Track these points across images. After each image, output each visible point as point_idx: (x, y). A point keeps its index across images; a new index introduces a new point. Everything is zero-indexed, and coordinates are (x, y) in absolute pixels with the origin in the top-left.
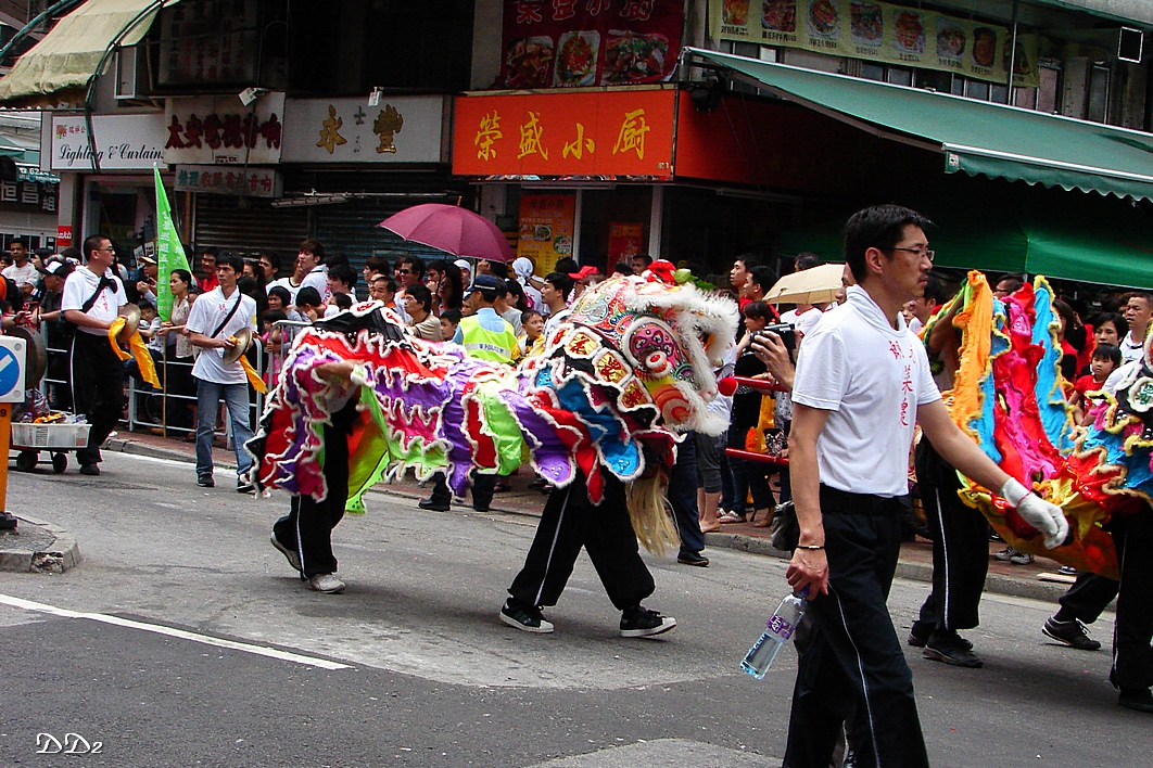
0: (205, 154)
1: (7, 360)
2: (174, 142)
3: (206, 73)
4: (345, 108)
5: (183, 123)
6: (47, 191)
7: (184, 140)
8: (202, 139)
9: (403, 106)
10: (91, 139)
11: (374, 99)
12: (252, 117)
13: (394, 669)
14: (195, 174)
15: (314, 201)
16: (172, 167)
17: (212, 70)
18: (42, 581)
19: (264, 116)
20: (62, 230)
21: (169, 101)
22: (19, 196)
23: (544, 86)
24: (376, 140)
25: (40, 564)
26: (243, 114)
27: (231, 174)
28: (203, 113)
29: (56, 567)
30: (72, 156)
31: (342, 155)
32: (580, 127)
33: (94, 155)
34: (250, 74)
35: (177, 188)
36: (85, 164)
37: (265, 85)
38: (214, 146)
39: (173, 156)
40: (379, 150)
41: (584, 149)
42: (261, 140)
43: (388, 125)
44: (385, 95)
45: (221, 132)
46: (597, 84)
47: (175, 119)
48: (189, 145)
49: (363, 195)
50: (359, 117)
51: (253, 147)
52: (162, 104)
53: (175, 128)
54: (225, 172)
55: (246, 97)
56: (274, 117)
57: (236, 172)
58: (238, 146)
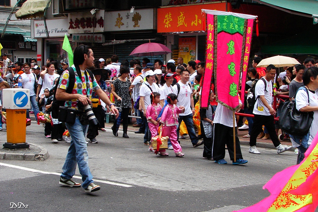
0: (81, 30)
1: (24, 96)
2: (71, 27)
3: (80, 5)
4: (123, 14)
5: (74, 21)
6: (33, 45)
7: (74, 26)
8: (80, 26)
9: (141, 12)
10: (46, 27)
11: (132, 10)
12: (95, 18)
13: (147, 186)
14: (78, 37)
15: (115, 43)
16: (71, 35)
17: (82, 4)
18: (38, 163)
19: (98, 17)
20: (38, 56)
21: (69, 14)
22: (25, 46)
23: (185, 4)
24: (133, 23)
25: (37, 158)
26: (92, 17)
27: (89, 36)
28: (80, 18)
29: (42, 159)
30: (40, 33)
31: (123, 28)
32: (196, 16)
33: (47, 32)
34: (93, 5)
35: (73, 41)
36: (45, 35)
37: (98, 8)
38: (84, 27)
39: (71, 31)
40: (135, 26)
41: (198, 23)
42: (98, 25)
43: (137, 18)
44: (135, 9)
45: (85, 23)
46: (201, 2)
47: (71, 20)
48: (76, 28)
49: (130, 40)
50: (128, 16)
51: (95, 27)
52: (67, 16)
53: (71, 23)
54: (87, 35)
55: (93, 12)
56: (101, 18)
57: (90, 35)
58: (91, 27)
